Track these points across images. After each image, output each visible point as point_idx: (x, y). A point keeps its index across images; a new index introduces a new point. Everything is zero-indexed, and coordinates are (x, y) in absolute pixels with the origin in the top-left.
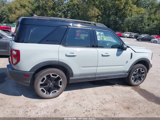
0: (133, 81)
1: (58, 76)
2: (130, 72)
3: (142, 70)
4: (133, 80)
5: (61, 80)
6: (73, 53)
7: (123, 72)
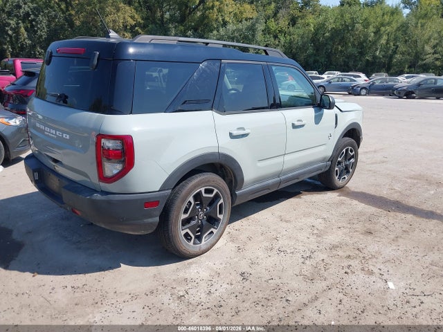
0: (337, 178)
1: (216, 191)
2: (333, 159)
3: (351, 151)
4: (337, 175)
5: (221, 201)
6: (243, 129)
7: (323, 160)
